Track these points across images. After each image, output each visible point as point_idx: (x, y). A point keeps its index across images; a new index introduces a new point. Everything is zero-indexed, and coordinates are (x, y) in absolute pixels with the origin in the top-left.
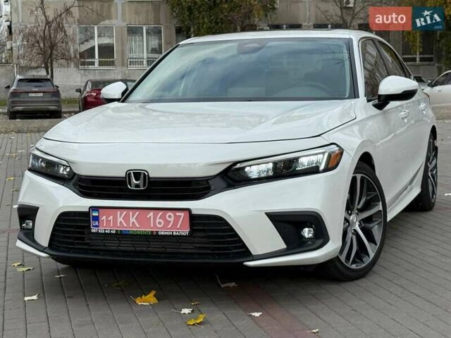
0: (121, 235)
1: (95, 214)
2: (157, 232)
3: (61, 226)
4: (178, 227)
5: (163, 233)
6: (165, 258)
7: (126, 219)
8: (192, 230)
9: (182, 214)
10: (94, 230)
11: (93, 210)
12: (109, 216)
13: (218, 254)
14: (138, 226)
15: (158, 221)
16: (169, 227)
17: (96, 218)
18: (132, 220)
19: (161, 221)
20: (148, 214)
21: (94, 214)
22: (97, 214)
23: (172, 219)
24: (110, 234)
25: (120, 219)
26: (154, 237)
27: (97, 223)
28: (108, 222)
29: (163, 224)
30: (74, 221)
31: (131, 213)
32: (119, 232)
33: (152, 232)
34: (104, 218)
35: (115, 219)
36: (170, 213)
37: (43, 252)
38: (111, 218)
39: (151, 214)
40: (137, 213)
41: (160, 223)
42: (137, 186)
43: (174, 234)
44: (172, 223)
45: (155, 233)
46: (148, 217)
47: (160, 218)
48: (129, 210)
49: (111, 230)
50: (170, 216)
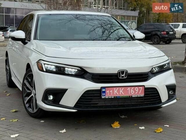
0: (116, 99)
1: (104, 90)
2: (132, 96)
4: (140, 93)
5: (134, 96)
6: (131, 107)
7: (118, 91)
8: (145, 94)
9: (141, 88)
10: (103, 97)
12: (110, 91)
15: (132, 91)
16: (136, 93)
17: (104, 92)
18: (121, 91)
19: (133, 91)
20: (128, 89)
21: (103, 90)
22: (105, 90)
23: (137, 90)
25: (115, 92)
27: (104, 94)
28: (110, 93)
30: (94, 94)
31: (120, 89)
32: (115, 97)
34: (108, 91)
35: (113, 92)
36: (137, 88)
37: (73, 109)
38: (111, 91)
39: (129, 88)
40: (123, 88)
41: (132, 92)
42: (123, 77)
43: (138, 96)
44: (137, 92)
45: (131, 97)
46: (128, 90)
47: (132, 90)
48: (120, 87)
49: (111, 97)
50: (137, 89)
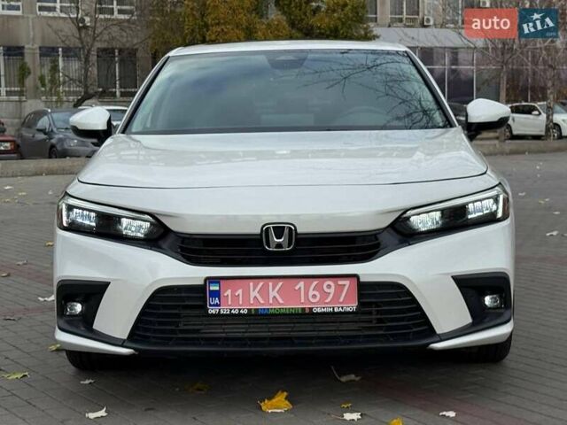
0: (256, 316)
1: (214, 288)
2: (311, 309)
3: (157, 307)
4: (341, 300)
5: (319, 311)
6: (318, 344)
7: (264, 292)
8: (361, 304)
9: (346, 282)
10: (212, 311)
11: (210, 283)
12: (236, 291)
13: (392, 335)
14: (281, 301)
15: (311, 293)
16: (328, 301)
17: (216, 294)
18: (273, 293)
19: (317, 293)
20: (296, 285)
21: (212, 288)
22: (217, 288)
23: (332, 291)
24: (240, 315)
25: (254, 294)
26: (307, 316)
27: (217, 301)
28: (235, 298)
29: (318, 296)
30: (182, 299)
31: (271, 284)
32: (253, 312)
33: (303, 309)
34: (229, 292)
35: (246, 293)
36: (329, 282)
37: (122, 346)
38: (240, 292)
39: (301, 284)
40: (280, 284)
41: (314, 296)
42: (279, 245)
43: (336, 310)
44: (331, 296)
45: (307, 311)
46: (297, 288)
47: (314, 289)
48: (268, 280)
49: (240, 310)
50: (329, 286)
